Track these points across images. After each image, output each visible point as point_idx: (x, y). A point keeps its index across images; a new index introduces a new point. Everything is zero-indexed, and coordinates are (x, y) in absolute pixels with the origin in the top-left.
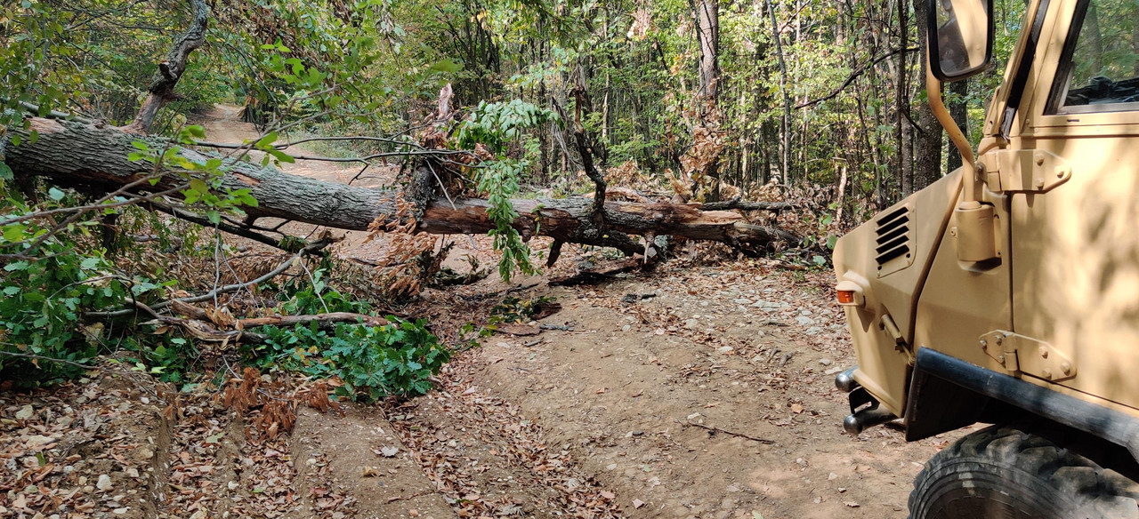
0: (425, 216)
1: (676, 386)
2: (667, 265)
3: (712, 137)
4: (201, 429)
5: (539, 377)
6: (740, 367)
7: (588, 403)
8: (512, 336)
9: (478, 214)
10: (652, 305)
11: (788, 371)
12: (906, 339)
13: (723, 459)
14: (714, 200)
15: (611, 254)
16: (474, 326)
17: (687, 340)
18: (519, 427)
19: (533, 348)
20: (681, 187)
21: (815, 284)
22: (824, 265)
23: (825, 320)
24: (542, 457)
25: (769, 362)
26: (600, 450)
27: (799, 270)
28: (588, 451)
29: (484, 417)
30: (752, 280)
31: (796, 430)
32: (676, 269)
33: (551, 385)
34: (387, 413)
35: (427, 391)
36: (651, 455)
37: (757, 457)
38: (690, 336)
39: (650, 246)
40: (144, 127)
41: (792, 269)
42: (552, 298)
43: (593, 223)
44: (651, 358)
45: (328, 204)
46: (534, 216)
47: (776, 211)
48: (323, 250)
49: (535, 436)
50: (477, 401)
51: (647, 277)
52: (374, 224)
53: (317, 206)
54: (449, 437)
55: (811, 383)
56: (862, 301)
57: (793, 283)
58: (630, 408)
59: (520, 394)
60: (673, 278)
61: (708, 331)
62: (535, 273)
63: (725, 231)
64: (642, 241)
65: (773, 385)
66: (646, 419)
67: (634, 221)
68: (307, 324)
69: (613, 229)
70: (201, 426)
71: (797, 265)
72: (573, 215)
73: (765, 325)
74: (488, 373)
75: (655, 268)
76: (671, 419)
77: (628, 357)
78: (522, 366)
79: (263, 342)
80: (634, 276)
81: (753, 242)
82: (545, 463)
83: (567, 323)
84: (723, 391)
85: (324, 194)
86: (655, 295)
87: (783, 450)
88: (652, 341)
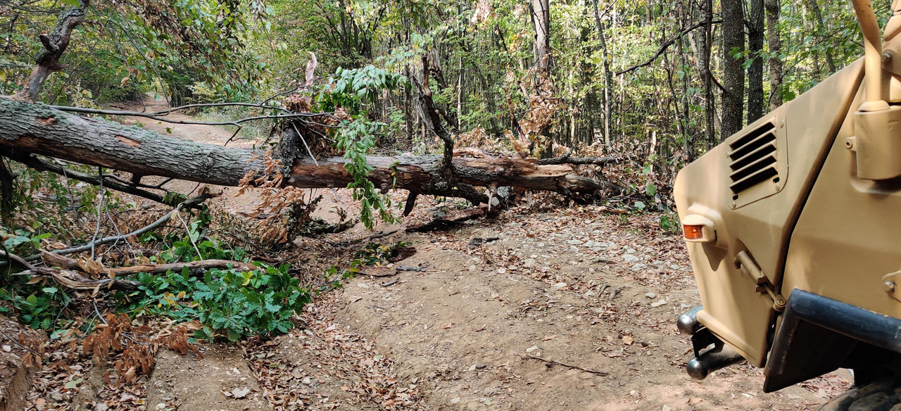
0: (292, 172)
1: (516, 321)
2: (508, 213)
3: (546, 103)
4: (62, 375)
5: (393, 314)
6: (573, 302)
7: (436, 338)
8: (372, 277)
9: (341, 170)
10: (495, 247)
11: (618, 304)
12: (772, 279)
13: (560, 392)
14: (547, 157)
15: (461, 205)
16: (338, 269)
17: (526, 278)
18: (373, 361)
19: (389, 288)
20: (520, 146)
21: (637, 226)
22: (644, 209)
23: (648, 257)
24: (391, 391)
25: (600, 296)
26: (445, 384)
27: (623, 214)
28: (434, 384)
29: (341, 353)
30: (582, 223)
31: (628, 361)
32: (516, 216)
33: (404, 322)
34: (249, 352)
35: (289, 330)
36: (492, 388)
37: (593, 389)
38: (529, 274)
39: (493, 196)
40: (31, 95)
41: (617, 213)
42: (408, 243)
43: (443, 177)
44: (494, 295)
45: (204, 163)
46: (390, 171)
47: (601, 164)
48: (201, 204)
49: (387, 370)
50: (337, 338)
51: (491, 223)
52: (245, 179)
53: (194, 164)
54: (304, 374)
55: (639, 315)
56: (713, 237)
57: (618, 225)
58: (474, 341)
59: (375, 331)
60: (514, 223)
61: (545, 269)
62: (395, 222)
63: (558, 182)
64: (487, 193)
65: (604, 318)
66: (489, 353)
67: (479, 174)
68: (179, 271)
69: (461, 181)
70: (63, 371)
71: (620, 210)
72: (426, 170)
73: (594, 263)
74: (348, 311)
75: (498, 215)
76: (511, 352)
77: (473, 294)
78: (379, 304)
79: (136, 289)
80: (480, 222)
81: (582, 192)
82: (393, 397)
83: (420, 265)
84: (558, 324)
85: (200, 154)
86: (497, 239)
87: (616, 382)
88: (495, 279)
